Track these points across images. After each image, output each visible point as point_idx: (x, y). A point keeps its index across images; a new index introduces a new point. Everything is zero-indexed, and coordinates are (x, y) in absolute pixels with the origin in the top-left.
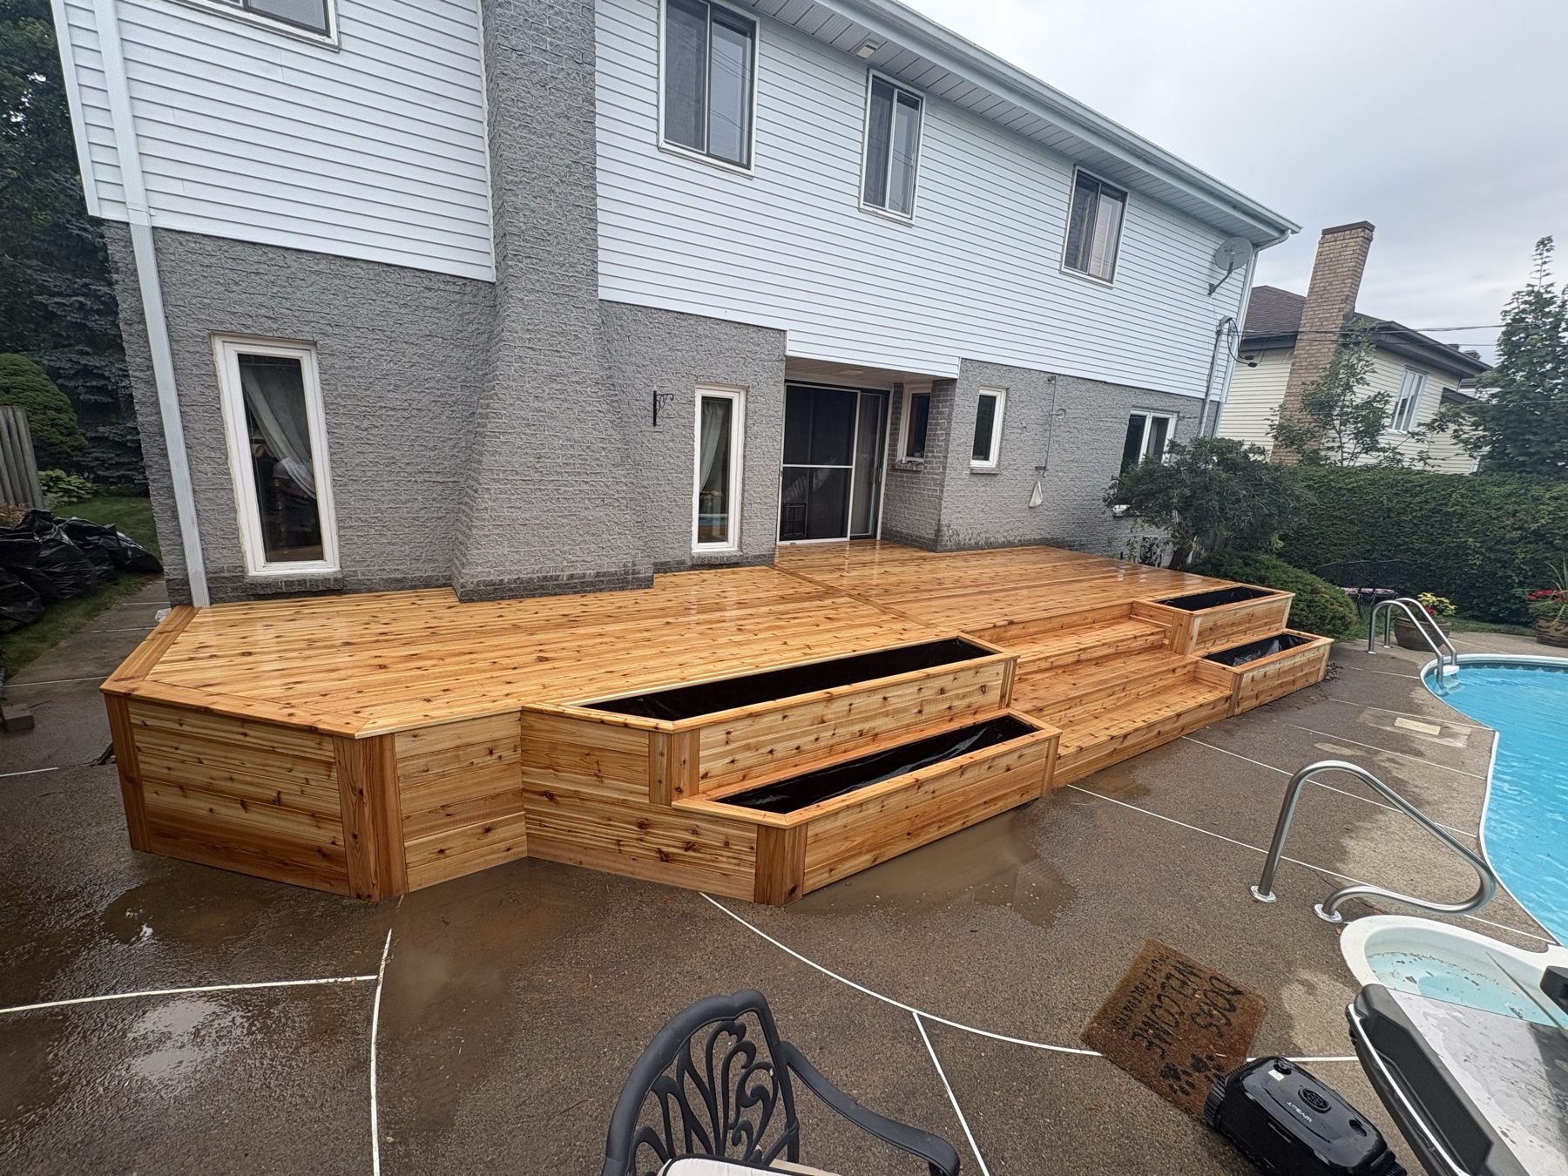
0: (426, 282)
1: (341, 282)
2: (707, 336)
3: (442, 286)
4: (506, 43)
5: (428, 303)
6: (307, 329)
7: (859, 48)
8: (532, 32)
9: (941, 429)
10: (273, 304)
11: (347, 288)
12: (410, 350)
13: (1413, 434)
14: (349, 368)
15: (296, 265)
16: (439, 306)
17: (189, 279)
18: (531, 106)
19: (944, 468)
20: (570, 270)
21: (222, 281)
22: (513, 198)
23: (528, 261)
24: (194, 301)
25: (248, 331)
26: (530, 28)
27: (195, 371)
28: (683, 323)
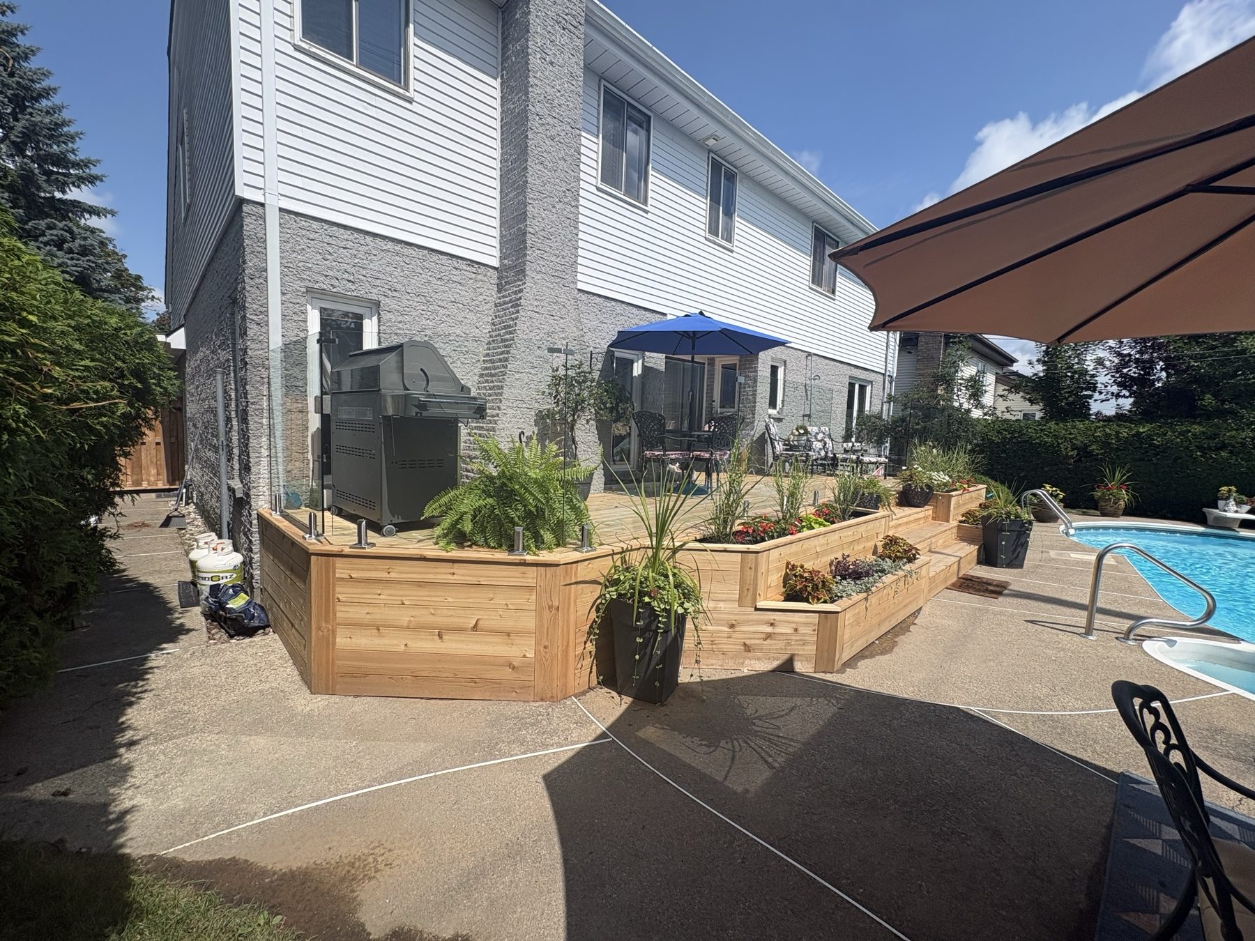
0: (455, 263)
1: (401, 259)
2: (622, 315)
3: (465, 268)
4: (533, 110)
5: (455, 278)
6: (374, 291)
7: (708, 138)
8: (547, 105)
9: (749, 387)
10: (354, 271)
11: (404, 264)
12: (442, 311)
13: (1001, 396)
14: (400, 322)
15: (372, 244)
16: (461, 281)
17: (298, 248)
18: (546, 151)
19: (754, 414)
20: (563, 260)
21: (321, 251)
22: (533, 210)
23: (539, 252)
24: (300, 265)
25: (334, 290)
26: (547, 102)
27: (296, 318)
28: (609, 305)
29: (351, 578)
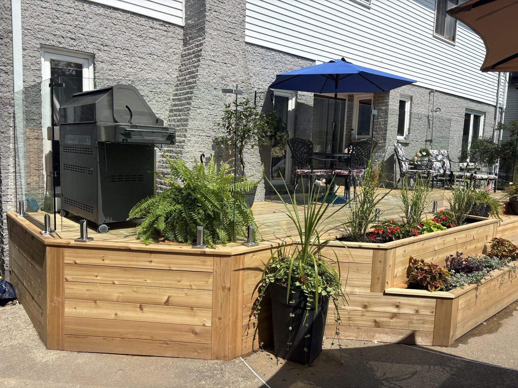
0: (151, 24)
1: (110, 21)
2: (280, 62)
3: (158, 27)
5: (151, 36)
6: (90, 46)
9: (381, 118)
10: (75, 31)
11: (112, 25)
12: (142, 61)
14: (110, 70)
15: (88, 10)
16: (156, 38)
17: (35, 14)
20: (234, 19)
21: (51, 16)
23: (215, 13)
24: (36, 27)
25: (61, 46)
27: (33, 68)
28: (269, 54)
29: (76, 263)
